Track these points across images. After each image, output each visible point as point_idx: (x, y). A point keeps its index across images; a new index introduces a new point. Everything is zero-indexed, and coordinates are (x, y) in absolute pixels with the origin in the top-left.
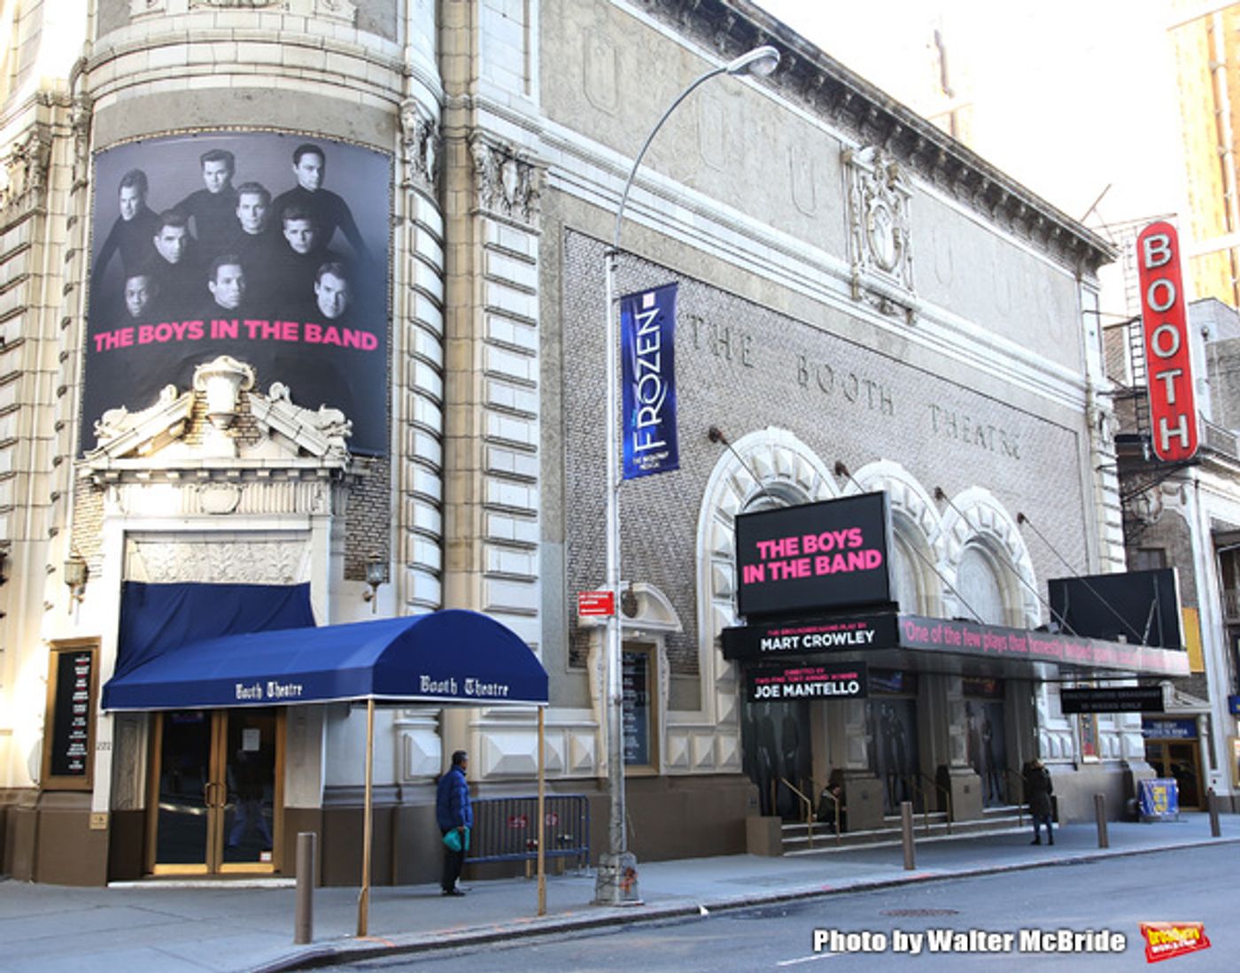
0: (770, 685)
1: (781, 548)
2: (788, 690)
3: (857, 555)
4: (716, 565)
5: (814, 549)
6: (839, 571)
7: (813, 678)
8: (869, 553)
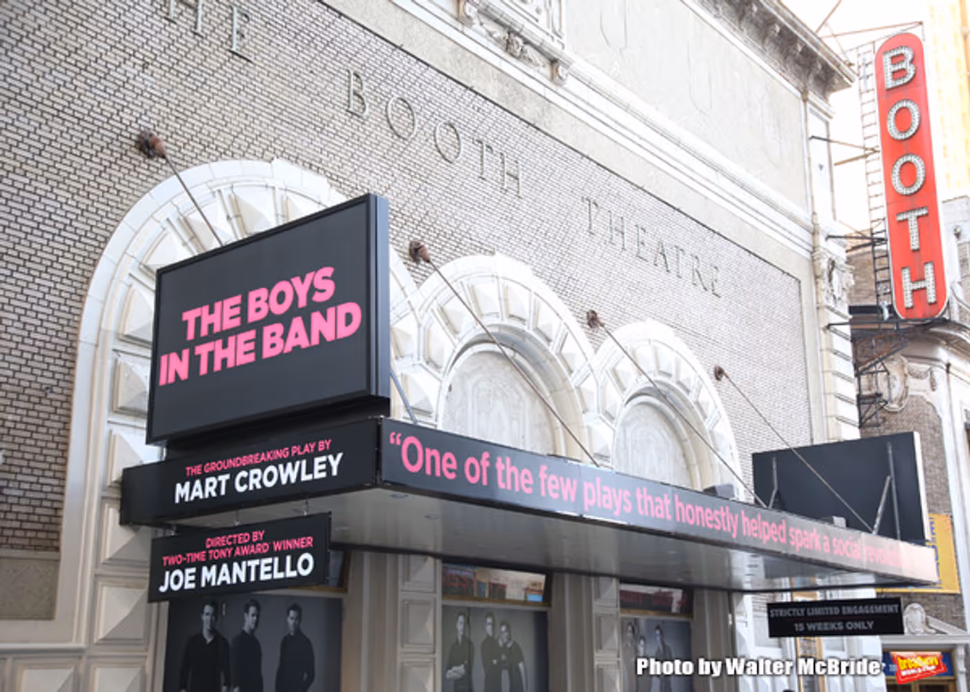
0: (183, 569)
1: (215, 319)
2: (208, 574)
3: (325, 316)
4: (123, 359)
5: (262, 314)
6: (297, 349)
7: (245, 550)
8: (344, 308)
